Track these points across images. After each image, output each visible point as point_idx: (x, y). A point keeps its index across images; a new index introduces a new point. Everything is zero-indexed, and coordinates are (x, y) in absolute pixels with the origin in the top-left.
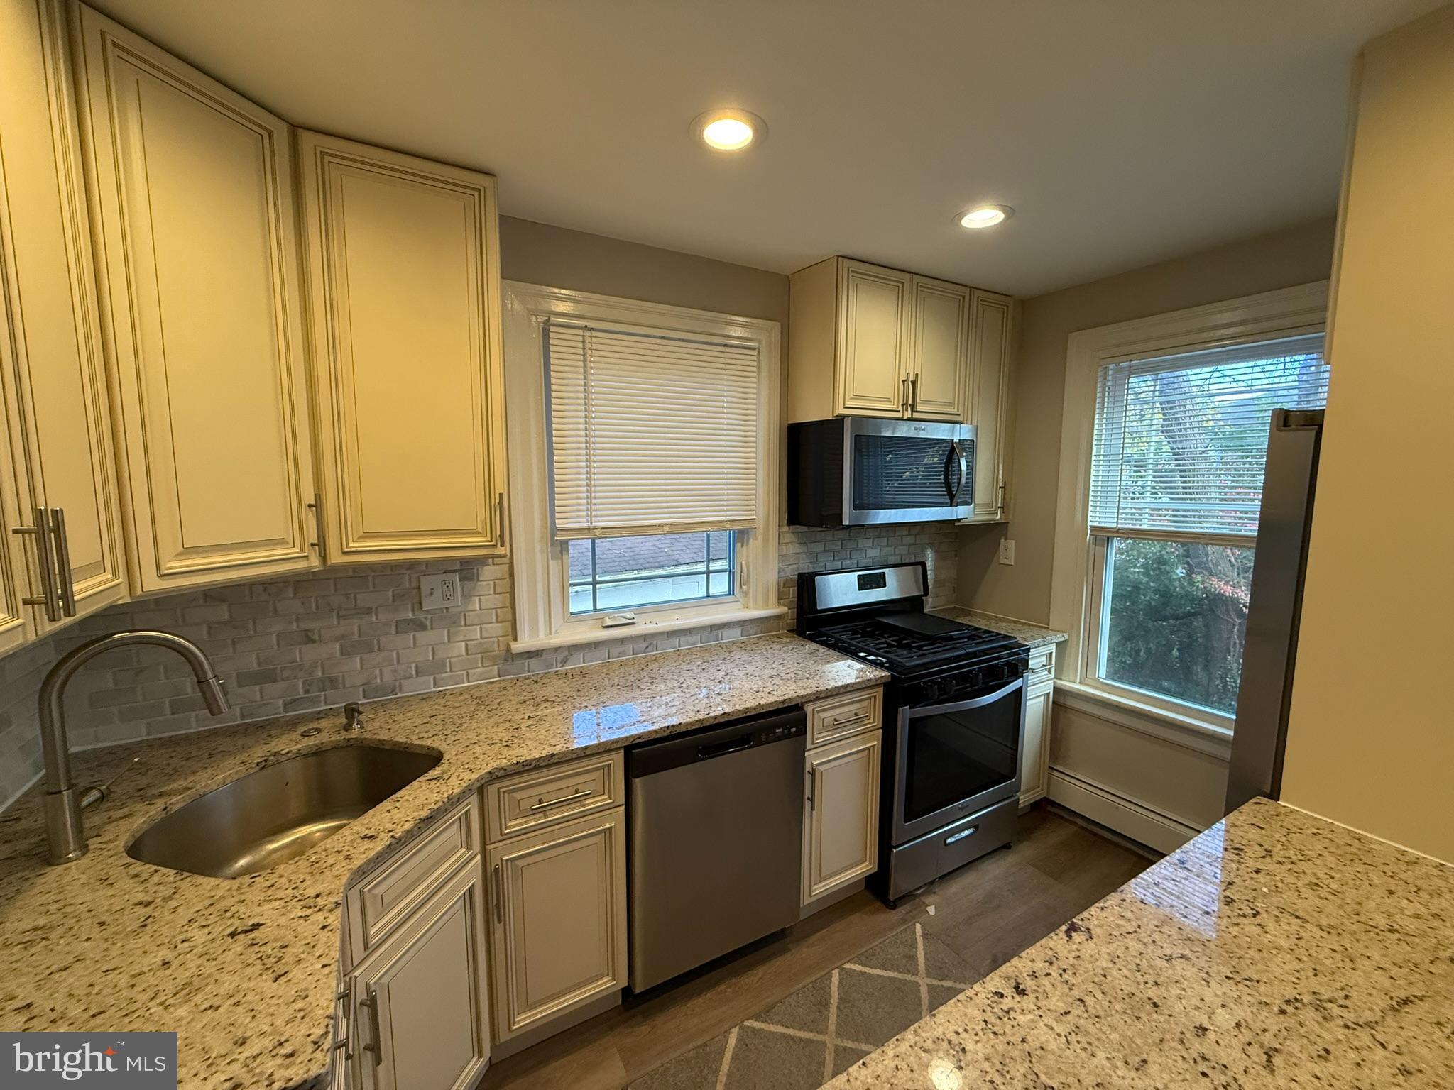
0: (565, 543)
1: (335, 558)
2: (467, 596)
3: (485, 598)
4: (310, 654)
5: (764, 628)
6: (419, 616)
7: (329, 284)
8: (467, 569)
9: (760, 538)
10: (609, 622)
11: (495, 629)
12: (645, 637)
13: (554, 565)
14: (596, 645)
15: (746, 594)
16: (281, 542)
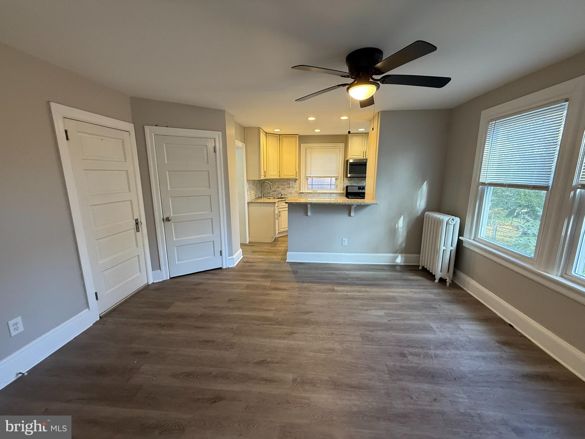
0: (308, 178)
1: (281, 177)
2: (295, 185)
3: (297, 185)
4: (278, 189)
5: (341, 194)
6: (289, 186)
7: (282, 139)
8: (296, 180)
9: (340, 179)
10: (313, 190)
11: (298, 189)
12: (319, 193)
13: (306, 181)
14: (312, 193)
15: (337, 189)
16: (276, 175)
